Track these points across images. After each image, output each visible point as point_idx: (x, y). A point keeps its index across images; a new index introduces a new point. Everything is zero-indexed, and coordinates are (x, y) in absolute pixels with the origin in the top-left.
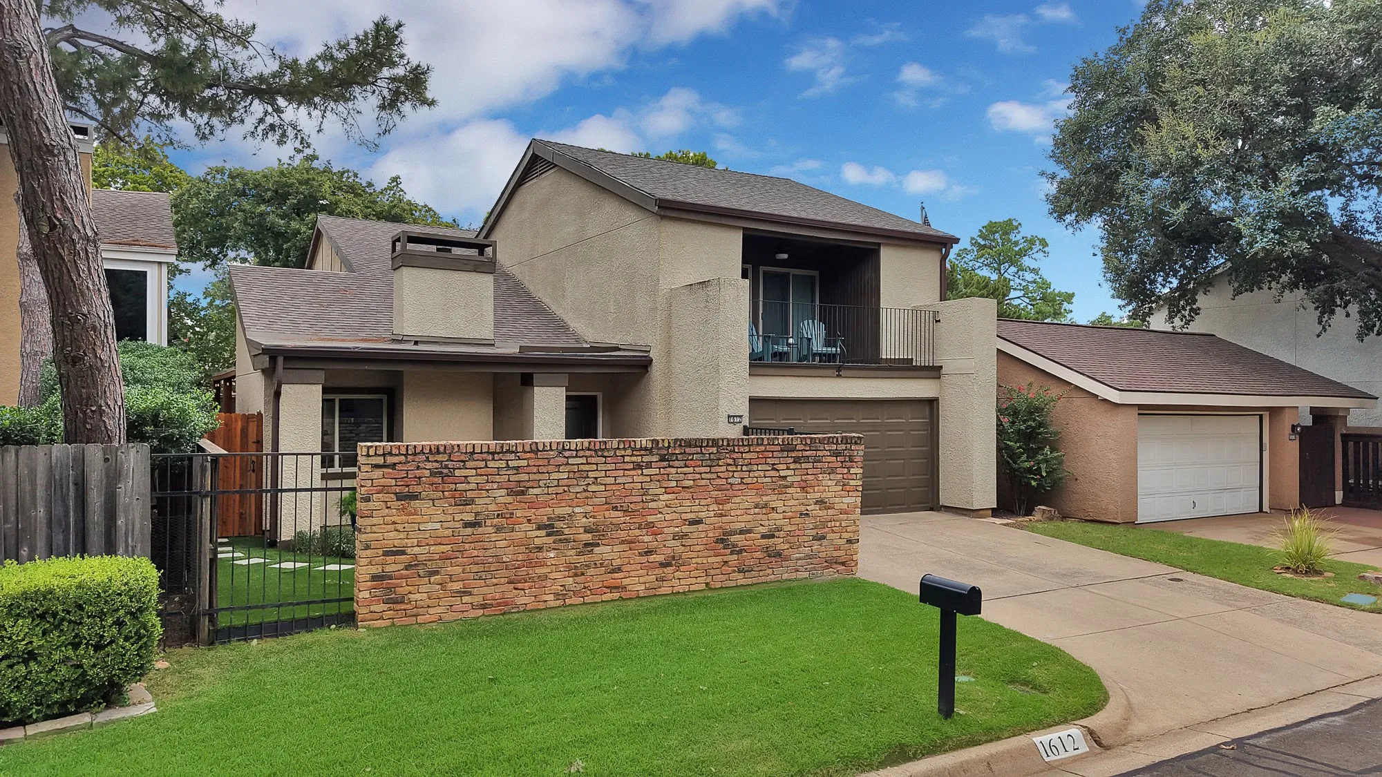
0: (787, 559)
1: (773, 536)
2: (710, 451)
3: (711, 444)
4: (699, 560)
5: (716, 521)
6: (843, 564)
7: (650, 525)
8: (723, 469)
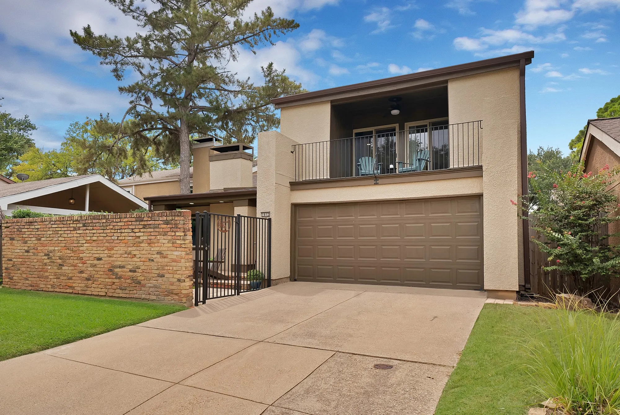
0: (144, 286)
1: (135, 271)
2: (103, 222)
3: (103, 218)
4: (102, 280)
5: (107, 260)
6: (176, 294)
7: (81, 259)
8: (109, 231)
